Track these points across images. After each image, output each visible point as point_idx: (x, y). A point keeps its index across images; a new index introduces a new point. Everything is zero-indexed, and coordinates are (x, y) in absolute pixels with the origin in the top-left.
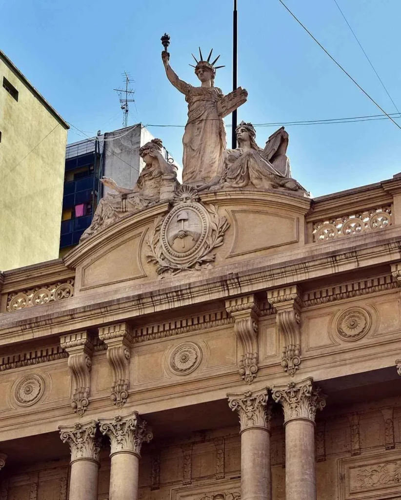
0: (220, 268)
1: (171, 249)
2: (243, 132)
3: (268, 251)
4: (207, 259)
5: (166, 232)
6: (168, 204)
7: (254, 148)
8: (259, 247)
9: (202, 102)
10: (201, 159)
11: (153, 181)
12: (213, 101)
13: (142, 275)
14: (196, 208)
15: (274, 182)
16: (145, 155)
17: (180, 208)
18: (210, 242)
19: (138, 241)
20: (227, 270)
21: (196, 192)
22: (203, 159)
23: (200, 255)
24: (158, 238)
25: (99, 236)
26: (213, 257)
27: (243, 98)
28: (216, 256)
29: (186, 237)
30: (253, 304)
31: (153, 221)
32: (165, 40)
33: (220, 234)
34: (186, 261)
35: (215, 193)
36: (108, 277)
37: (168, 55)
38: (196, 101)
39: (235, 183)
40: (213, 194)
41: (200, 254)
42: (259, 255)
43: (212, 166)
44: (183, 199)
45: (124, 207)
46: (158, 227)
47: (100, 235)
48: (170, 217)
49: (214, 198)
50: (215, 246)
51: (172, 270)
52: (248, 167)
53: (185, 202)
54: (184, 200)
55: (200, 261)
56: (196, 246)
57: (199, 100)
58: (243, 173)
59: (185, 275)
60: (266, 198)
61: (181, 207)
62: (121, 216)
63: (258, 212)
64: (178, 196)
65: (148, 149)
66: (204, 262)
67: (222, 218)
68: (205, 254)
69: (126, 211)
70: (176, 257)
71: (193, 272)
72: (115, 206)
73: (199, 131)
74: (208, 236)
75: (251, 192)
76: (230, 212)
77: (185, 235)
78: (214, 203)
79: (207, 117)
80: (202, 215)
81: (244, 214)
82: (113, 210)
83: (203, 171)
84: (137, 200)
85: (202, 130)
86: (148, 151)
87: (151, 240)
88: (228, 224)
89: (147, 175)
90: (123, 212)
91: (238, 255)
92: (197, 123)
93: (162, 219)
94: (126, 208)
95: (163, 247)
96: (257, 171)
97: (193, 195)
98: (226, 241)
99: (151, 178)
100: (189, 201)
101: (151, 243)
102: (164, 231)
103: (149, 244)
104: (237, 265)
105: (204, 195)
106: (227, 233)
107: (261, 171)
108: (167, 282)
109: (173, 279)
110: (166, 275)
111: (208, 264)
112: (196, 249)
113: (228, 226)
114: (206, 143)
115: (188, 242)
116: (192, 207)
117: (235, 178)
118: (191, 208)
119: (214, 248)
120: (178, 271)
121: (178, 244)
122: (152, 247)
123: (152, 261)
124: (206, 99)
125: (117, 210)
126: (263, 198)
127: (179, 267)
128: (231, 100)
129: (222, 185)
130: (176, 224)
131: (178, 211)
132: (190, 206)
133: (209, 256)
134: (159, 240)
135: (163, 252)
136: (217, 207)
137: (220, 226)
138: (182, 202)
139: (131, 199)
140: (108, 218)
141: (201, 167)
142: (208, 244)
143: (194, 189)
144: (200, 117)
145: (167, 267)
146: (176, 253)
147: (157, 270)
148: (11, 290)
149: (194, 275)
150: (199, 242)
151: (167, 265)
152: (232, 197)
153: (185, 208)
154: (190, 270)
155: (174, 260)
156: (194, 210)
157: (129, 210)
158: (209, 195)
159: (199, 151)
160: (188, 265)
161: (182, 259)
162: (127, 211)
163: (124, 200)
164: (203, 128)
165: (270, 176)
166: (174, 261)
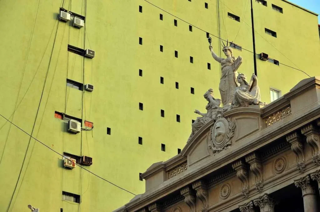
1: (216, 141)
2: (239, 79)
4: (228, 144)
5: (214, 134)
13: (208, 155)
14: (223, 120)
16: (206, 98)
23: (226, 143)
28: (232, 142)
30: (241, 164)
31: (210, 129)
33: (233, 131)
34: (222, 146)
39: (236, 105)
46: (211, 132)
48: (215, 126)
50: (231, 137)
51: (217, 151)
54: (219, 118)
55: (226, 145)
56: (224, 139)
57: (225, 66)
59: (222, 153)
61: (218, 121)
64: (217, 116)
65: (206, 95)
67: (233, 123)
68: (228, 141)
69: (201, 127)
71: (224, 151)
72: (196, 125)
73: (225, 81)
74: (228, 133)
76: (235, 120)
77: (219, 135)
78: (230, 116)
79: (228, 74)
82: (195, 127)
84: (204, 120)
91: (239, 139)
93: (212, 128)
94: (200, 125)
97: (222, 114)
98: (235, 134)
100: (221, 117)
103: (209, 140)
106: (235, 129)
110: (215, 154)
111: (229, 146)
113: (235, 127)
114: (229, 86)
115: (221, 137)
117: (235, 103)
120: (219, 151)
125: (197, 127)
127: (219, 149)
129: (232, 107)
130: (216, 130)
131: (217, 123)
132: (221, 120)
134: (212, 138)
135: (214, 143)
136: (230, 118)
137: (232, 127)
139: (202, 120)
142: (229, 136)
143: (222, 112)
144: (225, 75)
148: (169, 169)
149: (224, 153)
150: (225, 137)
151: (215, 149)
157: (202, 125)
159: (226, 91)
160: (222, 148)
166: (218, 147)
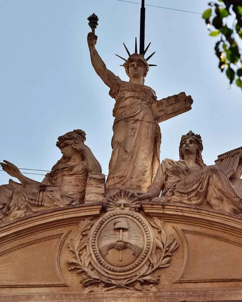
0: (168, 293)
1: (103, 260)
2: (191, 143)
3: (228, 284)
4: (150, 280)
5: (97, 239)
6: (101, 207)
7: (199, 165)
8: (216, 277)
9: (136, 99)
10: (133, 164)
11: (73, 177)
12: (148, 101)
13: (63, 283)
14: (138, 218)
15: (237, 207)
16: (67, 145)
17: (117, 215)
18: (154, 261)
19: (56, 242)
20: (179, 297)
21: (136, 201)
22: (135, 164)
23: (141, 274)
24: (86, 244)
25: (7, 228)
26: (158, 278)
27: (188, 105)
28: (161, 278)
29: (125, 250)
31: (79, 223)
32: (93, 21)
33: (167, 254)
34: (123, 277)
35: (163, 205)
36: (15, 278)
37: (96, 37)
38: (130, 97)
39: (186, 198)
40: (161, 207)
41: (142, 272)
42: (216, 286)
43: (144, 175)
44: (120, 205)
45: (41, 200)
46: (84, 231)
47: (9, 227)
48: (103, 222)
49: (162, 212)
50: (160, 267)
51: (103, 285)
52: (208, 184)
53: (123, 209)
55: (140, 279)
56: (136, 261)
57: (133, 97)
58: (201, 189)
59: (123, 294)
60: (229, 224)
61: (118, 213)
62: (35, 209)
63: (216, 237)
64: (114, 200)
65: (72, 139)
66: (146, 282)
67: (170, 236)
68: (148, 273)
69: (41, 206)
70: (110, 270)
71: (131, 291)
72: (30, 197)
73: (133, 131)
74: (151, 253)
75: (210, 213)
76: (180, 230)
78: (160, 216)
79: (143, 118)
80: (145, 227)
81: (198, 237)
82: (26, 201)
83: (134, 178)
84: (58, 196)
85: (137, 132)
86: (72, 142)
87: (77, 244)
88: (176, 245)
89: (66, 169)
90: (38, 206)
91: (190, 282)
92: (131, 122)
93: (90, 223)
94: (42, 201)
95: (93, 256)
96: (219, 190)
97: (132, 202)
98: (173, 263)
99: (72, 173)
100: (128, 208)
101: (76, 248)
102: (95, 237)
103: (71, 249)
104: (191, 293)
105: (149, 206)
106: (175, 254)
107: (224, 191)
108: (98, 298)
109: (106, 295)
110: (95, 289)
111: (152, 285)
112: (137, 266)
113: (177, 247)
114: (139, 147)
115: (127, 256)
116: (133, 216)
117: (188, 193)
118: (130, 217)
119: (159, 268)
120: (112, 287)
121: (113, 256)
122: (77, 253)
123: (75, 269)
124: (141, 97)
125: (31, 202)
126: (224, 222)
127: (113, 282)
128: (171, 105)
129: (169, 198)
130: (112, 232)
131: (114, 217)
132: (129, 215)
133: (153, 277)
134: (85, 247)
135: (92, 262)
136: (163, 222)
137: (167, 245)
138: (118, 208)
139: (50, 193)
140: (19, 209)
141: (132, 173)
142: (152, 262)
143: (135, 197)
144: (134, 116)
145: (98, 280)
146: (109, 265)
147: (82, 281)
149: (134, 296)
150: (139, 258)
151: (97, 278)
152: (184, 214)
153: (123, 216)
154: (128, 289)
155: (107, 273)
156: (135, 220)
157: (45, 204)
158: (155, 206)
159: (132, 154)
160: (125, 282)
161: (118, 274)
162: (44, 206)
163: (41, 193)
164: (138, 129)
165: (235, 199)
166: (106, 275)
